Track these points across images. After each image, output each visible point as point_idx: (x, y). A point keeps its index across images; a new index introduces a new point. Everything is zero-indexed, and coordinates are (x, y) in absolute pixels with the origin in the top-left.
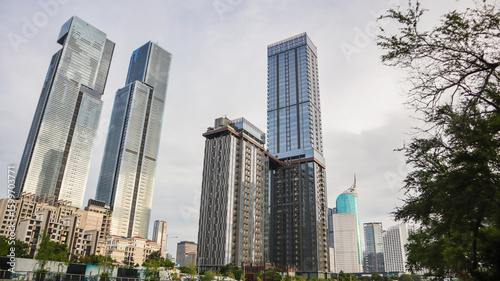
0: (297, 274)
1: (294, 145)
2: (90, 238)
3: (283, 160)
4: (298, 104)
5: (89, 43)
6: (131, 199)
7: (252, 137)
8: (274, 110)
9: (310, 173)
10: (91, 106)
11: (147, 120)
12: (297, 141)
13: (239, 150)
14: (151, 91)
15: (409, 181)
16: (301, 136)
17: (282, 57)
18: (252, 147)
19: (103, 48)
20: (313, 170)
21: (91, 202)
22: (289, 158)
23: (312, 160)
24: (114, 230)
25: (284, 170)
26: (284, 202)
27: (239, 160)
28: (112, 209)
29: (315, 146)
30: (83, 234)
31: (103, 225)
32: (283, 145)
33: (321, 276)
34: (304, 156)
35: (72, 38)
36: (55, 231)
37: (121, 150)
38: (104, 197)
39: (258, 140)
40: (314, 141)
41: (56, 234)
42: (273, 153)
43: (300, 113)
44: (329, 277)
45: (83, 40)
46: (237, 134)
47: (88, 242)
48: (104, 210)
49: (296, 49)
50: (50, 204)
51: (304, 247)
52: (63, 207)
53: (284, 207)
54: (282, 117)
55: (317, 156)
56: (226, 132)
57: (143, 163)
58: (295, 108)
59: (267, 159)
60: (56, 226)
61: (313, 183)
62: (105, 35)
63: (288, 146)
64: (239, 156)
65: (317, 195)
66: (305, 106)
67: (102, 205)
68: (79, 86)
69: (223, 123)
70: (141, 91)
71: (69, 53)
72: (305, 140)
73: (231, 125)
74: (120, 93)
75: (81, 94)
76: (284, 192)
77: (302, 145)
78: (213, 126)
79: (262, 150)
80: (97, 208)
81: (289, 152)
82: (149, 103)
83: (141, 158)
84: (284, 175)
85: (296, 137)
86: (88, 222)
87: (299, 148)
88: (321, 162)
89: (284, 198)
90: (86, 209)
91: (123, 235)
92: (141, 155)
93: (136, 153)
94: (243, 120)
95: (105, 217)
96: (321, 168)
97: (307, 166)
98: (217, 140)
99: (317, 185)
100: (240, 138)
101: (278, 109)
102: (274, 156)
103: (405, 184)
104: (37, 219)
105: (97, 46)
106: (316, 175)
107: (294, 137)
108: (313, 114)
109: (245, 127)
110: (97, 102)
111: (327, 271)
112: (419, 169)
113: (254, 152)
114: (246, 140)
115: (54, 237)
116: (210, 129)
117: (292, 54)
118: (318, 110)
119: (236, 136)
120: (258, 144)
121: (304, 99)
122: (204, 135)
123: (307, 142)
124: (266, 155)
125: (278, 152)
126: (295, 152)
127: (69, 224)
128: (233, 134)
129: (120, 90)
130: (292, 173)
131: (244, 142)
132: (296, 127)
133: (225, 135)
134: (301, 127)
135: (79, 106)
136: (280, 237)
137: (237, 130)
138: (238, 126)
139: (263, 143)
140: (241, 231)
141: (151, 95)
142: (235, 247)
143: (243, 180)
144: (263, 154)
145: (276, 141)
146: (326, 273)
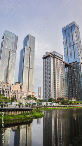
0: (76, 100)
1: (73, 59)
3: (70, 64)
4: (73, 45)
5: (10, 37)
6: (28, 81)
7: (58, 57)
8: (66, 48)
9: (79, 67)
10: (13, 55)
11: (30, 57)
12: (74, 57)
13: (54, 61)
14: (30, 49)
16: (75, 55)
17: (67, 31)
18: (59, 60)
19: (15, 38)
21: (16, 83)
22: (72, 63)
23: (80, 63)
25: (71, 67)
27: (54, 65)
28: (22, 84)
29: (80, 58)
30: (13, 91)
31: (20, 89)
32: (69, 59)
34: (77, 62)
35: (6, 36)
36: (5, 91)
37: (23, 67)
38: (20, 81)
39: (60, 58)
40: (80, 56)
41: (6, 92)
42: (66, 62)
45: (9, 36)
46: (53, 56)
47: (15, 94)
49: (71, 27)
50: (5, 84)
51: (79, 91)
52: (8, 84)
53: (72, 79)
54: (69, 50)
55: (81, 61)
56: (49, 56)
57: (30, 70)
58: (73, 47)
59: (64, 64)
60: (5, 89)
61: (81, 70)
62: (15, 34)
63: (71, 59)
64: (54, 63)
66: (76, 45)
67: (19, 83)
68: (9, 50)
69: (48, 53)
70: (27, 49)
71: (5, 41)
73: (50, 54)
75: (10, 52)
76: (71, 74)
77: (76, 58)
78: (45, 55)
79: (62, 61)
81: (72, 61)
82: (30, 52)
83: (29, 69)
84: (71, 69)
86: (16, 88)
87: (75, 59)
89: (71, 76)
90: (15, 85)
91: (26, 91)
92: (29, 68)
94: (54, 52)
95: (20, 86)
97: (78, 65)
98: (46, 59)
100: (54, 57)
102: (67, 63)
104: (0, 88)
105: (13, 38)
106: (81, 67)
107: (73, 56)
108: (79, 48)
109: (55, 54)
110: (15, 54)
113: (59, 62)
114: (56, 58)
115: (5, 93)
116: (45, 56)
117: (70, 29)
118: (81, 46)
119: (53, 57)
120: (61, 59)
121: (75, 43)
122: (43, 58)
123: (77, 57)
124: (64, 62)
125: (68, 61)
126: (74, 61)
127: (9, 89)
128: (52, 57)
129: (21, 50)
130: (73, 67)
131: (56, 59)
132: (73, 53)
133: (49, 57)
134: (75, 52)
135: (9, 55)
136: (71, 89)
137: (53, 55)
138: (53, 54)
139: (62, 59)
140: (57, 87)
141: (30, 50)
142: (55, 93)
143: (56, 71)
144: (62, 62)
145: (67, 58)
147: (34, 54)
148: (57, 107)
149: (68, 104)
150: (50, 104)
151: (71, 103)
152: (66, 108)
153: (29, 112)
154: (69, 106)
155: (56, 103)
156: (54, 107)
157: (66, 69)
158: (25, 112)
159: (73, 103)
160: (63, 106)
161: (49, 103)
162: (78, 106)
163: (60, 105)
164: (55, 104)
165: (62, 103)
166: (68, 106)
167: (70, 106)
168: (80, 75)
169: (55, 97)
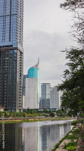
0: (5, 110)
1: (7, 39)
4: (10, 15)
9: (15, 56)
12: (9, 37)
15: (67, 72)
16: (11, 34)
20: (17, 54)
22: (4, 47)
23: (16, 48)
29: (18, 41)
33: (18, 111)
34: (12, 46)
40: (18, 38)
43: (12, 21)
44: (22, 111)
51: (10, 96)
55: (19, 46)
58: (8, 18)
61: (16, 61)
65: (18, 68)
66: (15, 17)
72: (13, 37)
77: (11, 40)
81: (4, 43)
85: (8, 34)
87: (10, 41)
88: (21, 50)
96: (21, 53)
97: (14, 52)
99: (18, 62)
103: (65, 73)
106: (18, 57)
107: (7, 35)
108: (19, 22)
111: (21, 108)
112: (72, 62)
118: (22, 20)
121: (15, 13)
123: (14, 38)
130: (5, 55)
132: (8, 29)
134: (12, 29)
146: (20, 110)
162: (9, 120)
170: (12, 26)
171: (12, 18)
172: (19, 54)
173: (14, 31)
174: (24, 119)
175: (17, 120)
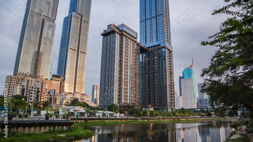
0: (154, 109)
1: (155, 40)
2: (51, 93)
3: (149, 48)
4: (156, 17)
6: (74, 73)
7: (129, 34)
8: (143, 21)
9: (163, 54)
10: (50, 26)
11: (80, 33)
12: (156, 37)
13: (121, 41)
14: (82, 17)
16: (158, 34)
18: (129, 40)
20: (165, 52)
21: (54, 76)
22: (152, 47)
23: (164, 47)
24: (66, 90)
25: (149, 54)
26: (149, 71)
27: (121, 48)
28: (64, 79)
29: (166, 39)
30: (48, 91)
31: (60, 87)
32: (148, 39)
33: (170, 110)
34: (160, 45)
36: (32, 90)
37: (67, 49)
38: (60, 74)
39: (133, 37)
40: (166, 37)
41: (33, 92)
42: (143, 44)
43: (158, 21)
44: (174, 111)
46: (120, 33)
47: (50, 95)
48: (60, 80)
50: (32, 78)
52: (38, 79)
53: (149, 74)
54: (148, 24)
55: (167, 45)
56: (113, 32)
57: (79, 56)
58: (154, 19)
59: (139, 48)
60: (32, 88)
61: (165, 60)
63: (151, 40)
64: (121, 45)
65: (167, 66)
66: (160, 17)
67: (59, 77)
68: (42, 16)
69: (112, 27)
70: (76, 17)
72: (160, 36)
73: (116, 28)
74: (66, 19)
75: (43, 20)
76: (149, 66)
77: (158, 39)
78: (106, 29)
79: (136, 42)
80: (57, 79)
81: (152, 43)
82: (81, 23)
84: (149, 56)
85: (156, 35)
86: (52, 86)
87: (157, 41)
88: (170, 48)
89: (149, 69)
90: (51, 79)
91: (71, 92)
92: (78, 51)
93: (75, 50)
94: (123, 25)
95: (61, 83)
96: (170, 52)
97: (162, 51)
98: (108, 37)
99: (167, 61)
100: (121, 35)
101: (146, 20)
102: (143, 46)
104: (23, 84)
106: (167, 55)
107: (154, 35)
108: (166, 22)
109: (125, 29)
110: (53, 24)
111: (173, 107)
113: (130, 43)
114: (126, 36)
116: (105, 31)
118: (168, 20)
119: (119, 34)
121: (160, 13)
122: (102, 35)
123: (162, 37)
124: (138, 45)
125: (146, 43)
126: (155, 43)
127: (40, 87)
128: (117, 33)
129: (65, 18)
130: (154, 54)
131: (124, 37)
132: (155, 30)
133: (113, 34)
134: (158, 29)
135: (43, 26)
136: (147, 90)
137: (120, 30)
138: (121, 28)
139: (136, 38)
140: (123, 86)
141: (81, 19)
142: (120, 95)
143: (124, 59)
144: (136, 45)
145: (145, 38)
146: (172, 109)
147: (88, 27)
148: (121, 119)
149: (140, 116)
150: (110, 114)
151: (145, 114)
152: (135, 122)
153: (65, 127)
154: (141, 119)
155: (121, 113)
156: (115, 119)
157: (141, 56)
158: (57, 127)
159: (148, 113)
160: (132, 119)
161: (108, 113)
162: (156, 119)
163: (126, 117)
164: (118, 115)
165: (130, 114)
166: (139, 118)
167: (143, 119)
168: (164, 68)
169: (119, 103)
170: (158, 26)
171: (158, 19)
172: (167, 52)
173: (160, 31)
174: (174, 119)
175: (166, 120)
